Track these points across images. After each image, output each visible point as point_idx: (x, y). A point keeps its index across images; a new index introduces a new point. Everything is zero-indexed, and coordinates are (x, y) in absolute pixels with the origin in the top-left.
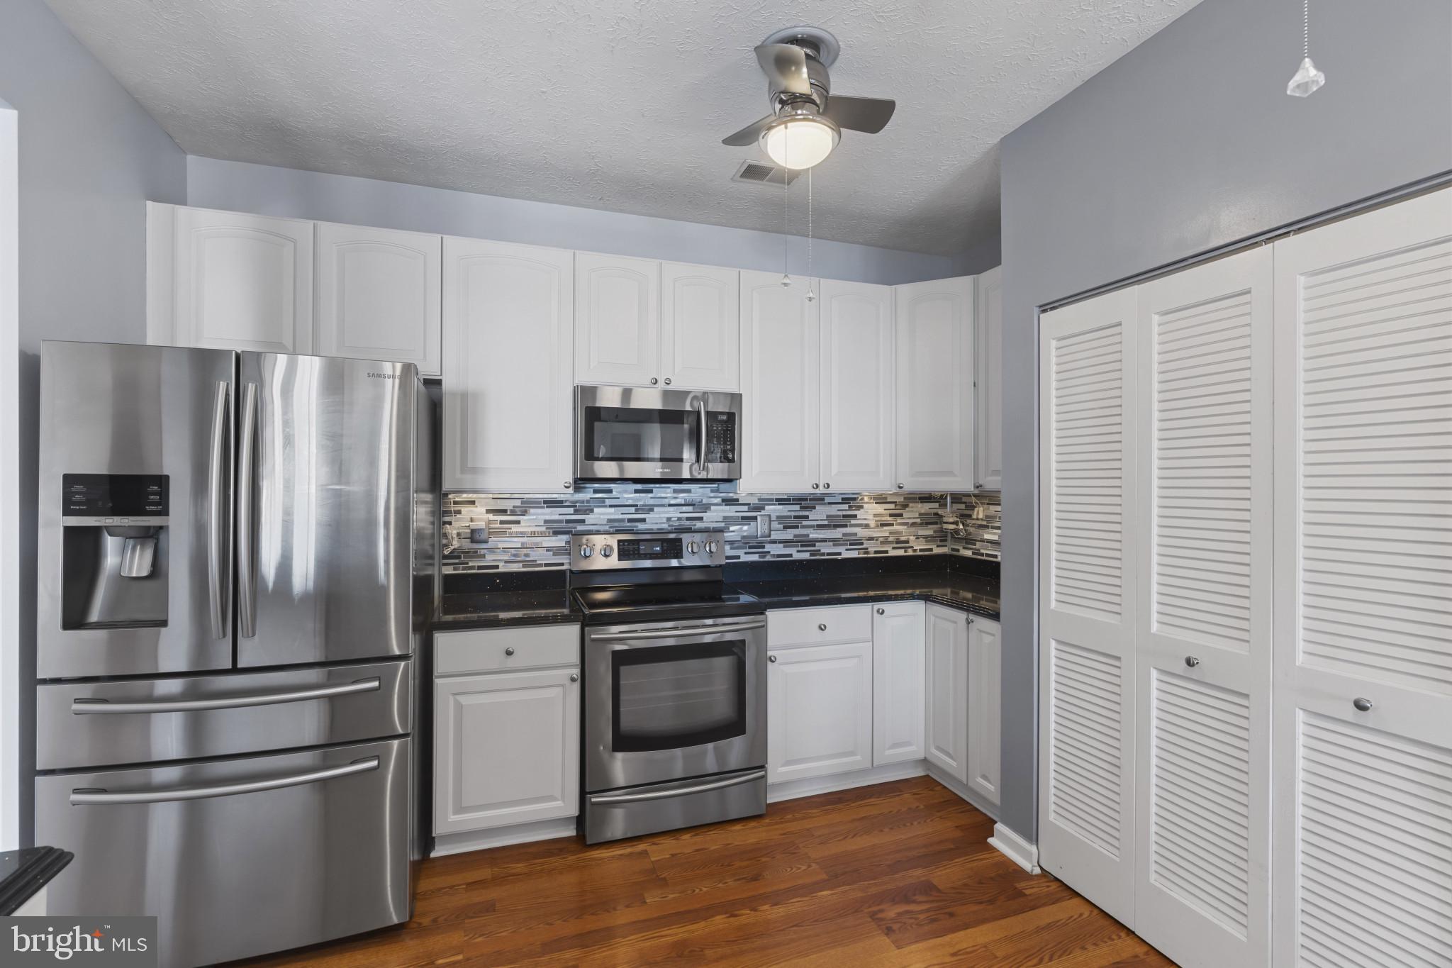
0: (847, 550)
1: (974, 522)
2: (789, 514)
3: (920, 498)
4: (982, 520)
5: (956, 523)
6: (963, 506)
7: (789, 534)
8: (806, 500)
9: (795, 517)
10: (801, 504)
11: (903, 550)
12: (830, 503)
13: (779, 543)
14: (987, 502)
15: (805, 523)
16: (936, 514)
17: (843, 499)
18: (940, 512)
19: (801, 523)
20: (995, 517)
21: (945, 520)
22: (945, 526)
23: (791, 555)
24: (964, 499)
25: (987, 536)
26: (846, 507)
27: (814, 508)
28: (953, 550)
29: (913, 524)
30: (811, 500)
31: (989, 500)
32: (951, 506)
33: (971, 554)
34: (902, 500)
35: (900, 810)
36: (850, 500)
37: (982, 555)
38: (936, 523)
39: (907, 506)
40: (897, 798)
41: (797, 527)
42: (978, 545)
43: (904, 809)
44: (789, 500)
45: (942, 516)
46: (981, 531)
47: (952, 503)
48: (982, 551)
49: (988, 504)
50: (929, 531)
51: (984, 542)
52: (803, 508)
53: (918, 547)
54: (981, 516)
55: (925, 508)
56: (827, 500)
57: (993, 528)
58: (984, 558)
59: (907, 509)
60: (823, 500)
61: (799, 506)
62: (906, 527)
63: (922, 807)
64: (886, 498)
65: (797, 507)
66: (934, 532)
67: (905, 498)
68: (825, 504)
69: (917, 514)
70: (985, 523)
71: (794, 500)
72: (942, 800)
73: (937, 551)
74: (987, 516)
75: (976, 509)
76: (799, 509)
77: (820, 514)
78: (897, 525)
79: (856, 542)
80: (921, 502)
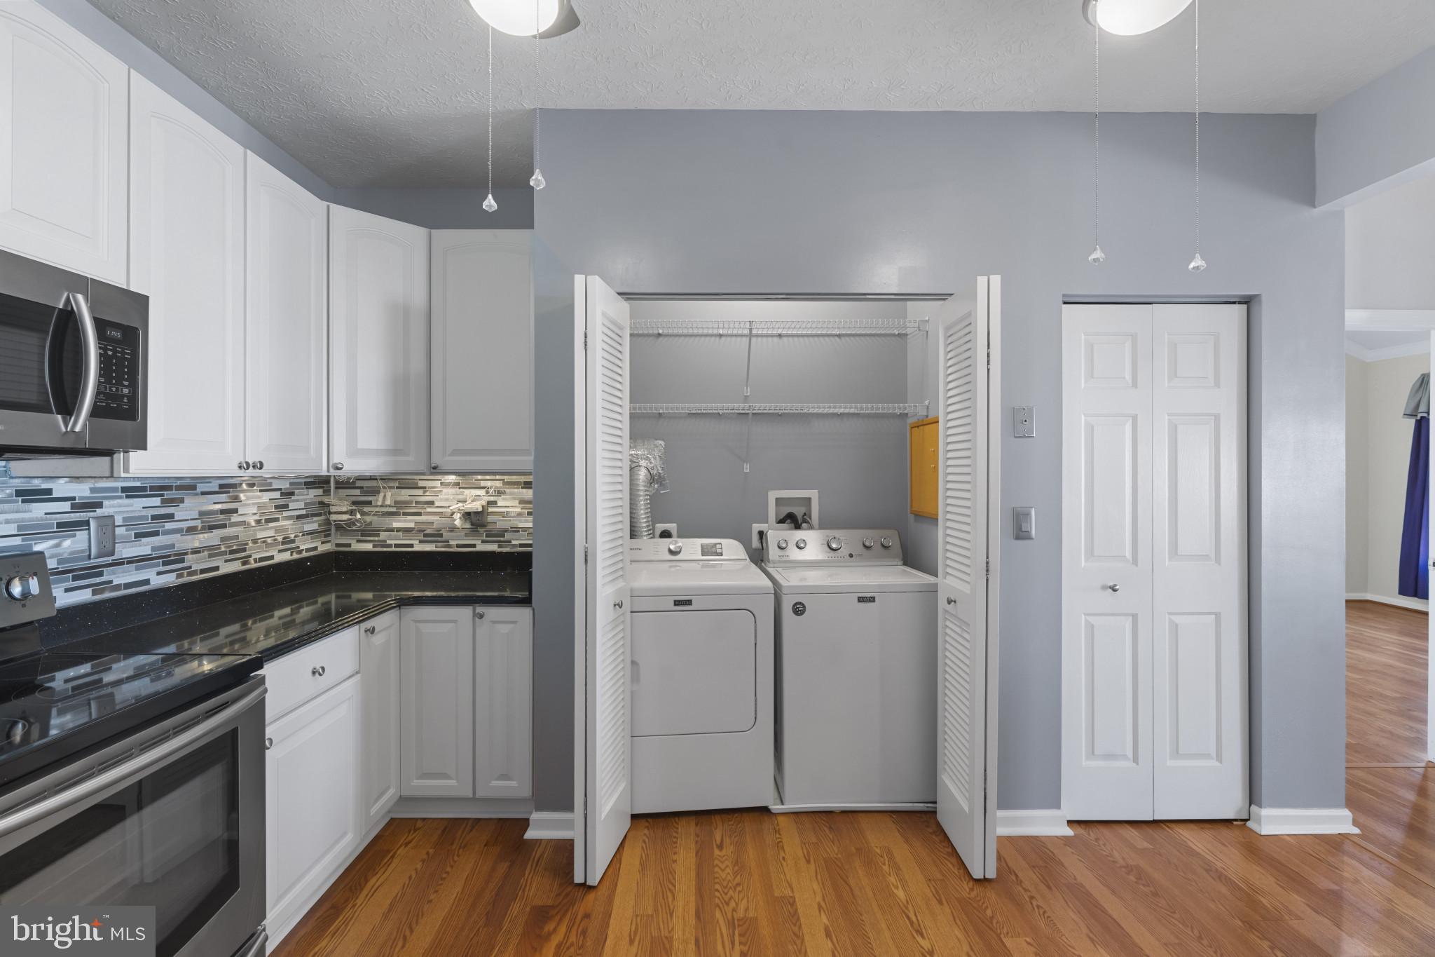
0: (226, 561)
1: (377, 509)
2: (144, 513)
3: (306, 483)
4: (390, 506)
5: (352, 512)
6: (357, 492)
7: (144, 548)
8: (169, 488)
9: (154, 517)
10: (163, 495)
11: (289, 553)
12: (203, 493)
13: (129, 563)
14: (397, 485)
15: (169, 526)
16: (321, 503)
17: (221, 486)
18: (326, 500)
19: (164, 526)
20: (410, 502)
21: (333, 509)
22: (333, 517)
23: (147, 582)
24: (359, 484)
25: (396, 525)
26: (223, 497)
27: (182, 501)
28: (338, 545)
29: (299, 517)
30: (179, 488)
31: (399, 483)
32: (335, 493)
33: (371, 547)
34: (288, 486)
35: (416, 869)
36: (227, 487)
37: (390, 546)
38: (320, 515)
39: (292, 494)
40: (396, 861)
41: (156, 534)
42: (383, 536)
43: (419, 866)
44: (143, 489)
45: (328, 505)
46: (387, 520)
47: (336, 488)
48: (389, 542)
49: (398, 488)
50: (312, 526)
51: (393, 531)
52: (167, 502)
53: (308, 546)
54: (388, 502)
55: (313, 494)
56: (201, 487)
57: (405, 514)
58: (393, 549)
59: (293, 498)
60: (193, 487)
61: (159, 499)
62: (291, 522)
63: (431, 851)
64: (271, 484)
65: (156, 501)
66: (320, 525)
67: (291, 484)
68: (197, 494)
69: (303, 503)
70: (394, 510)
71: (152, 488)
72: (439, 832)
73: (323, 548)
74: (396, 502)
75: (382, 495)
76: (159, 504)
77: (188, 510)
78: (283, 520)
79: (238, 550)
80: (307, 488)
